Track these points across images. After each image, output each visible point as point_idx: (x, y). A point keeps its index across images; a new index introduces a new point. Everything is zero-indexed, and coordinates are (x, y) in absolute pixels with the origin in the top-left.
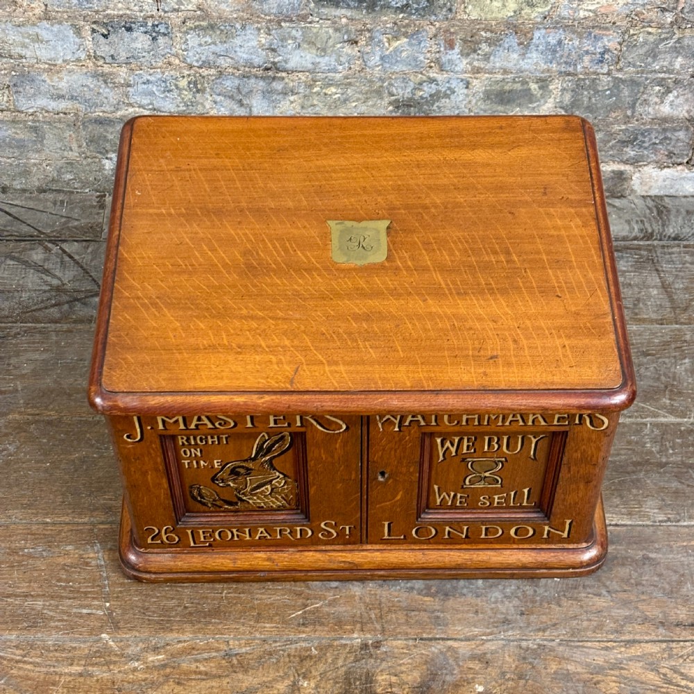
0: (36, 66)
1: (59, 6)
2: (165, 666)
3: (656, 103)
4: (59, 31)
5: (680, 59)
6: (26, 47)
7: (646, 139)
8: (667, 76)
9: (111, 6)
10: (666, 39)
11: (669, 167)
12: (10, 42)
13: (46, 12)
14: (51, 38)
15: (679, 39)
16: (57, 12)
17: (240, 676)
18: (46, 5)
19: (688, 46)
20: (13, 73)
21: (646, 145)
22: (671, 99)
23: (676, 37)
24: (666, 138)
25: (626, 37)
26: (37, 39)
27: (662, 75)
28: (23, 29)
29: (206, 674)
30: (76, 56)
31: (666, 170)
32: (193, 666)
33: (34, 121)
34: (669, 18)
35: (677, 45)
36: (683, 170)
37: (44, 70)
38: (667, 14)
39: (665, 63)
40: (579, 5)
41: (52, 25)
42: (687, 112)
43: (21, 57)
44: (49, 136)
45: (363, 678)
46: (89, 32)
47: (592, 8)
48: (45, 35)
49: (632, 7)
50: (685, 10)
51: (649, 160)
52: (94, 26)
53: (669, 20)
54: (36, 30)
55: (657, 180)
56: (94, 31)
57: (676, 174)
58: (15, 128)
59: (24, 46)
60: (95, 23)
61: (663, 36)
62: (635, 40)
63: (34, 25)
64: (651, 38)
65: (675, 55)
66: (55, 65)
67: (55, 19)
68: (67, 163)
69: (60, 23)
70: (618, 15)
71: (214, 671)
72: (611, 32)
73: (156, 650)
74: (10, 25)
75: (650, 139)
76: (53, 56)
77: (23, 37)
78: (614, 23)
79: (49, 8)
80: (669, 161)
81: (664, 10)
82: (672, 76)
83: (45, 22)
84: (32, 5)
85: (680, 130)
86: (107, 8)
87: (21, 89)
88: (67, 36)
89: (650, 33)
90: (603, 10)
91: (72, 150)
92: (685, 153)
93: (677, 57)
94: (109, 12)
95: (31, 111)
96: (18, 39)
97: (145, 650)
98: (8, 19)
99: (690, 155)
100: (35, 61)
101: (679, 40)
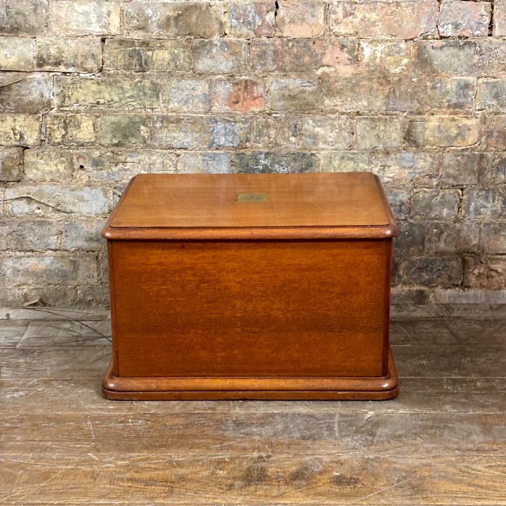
0: (79, 218)
1: (96, 178)
2: (129, 466)
3: (436, 241)
4: (95, 194)
5: (445, 210)
6: (75, 205)
7: (434, 267)
8: (439, 221)
9: (125, 177)
10: (436, 196)
11: (450, 288)
12: (67, 202)
13: (89, 182)
14: (90, 198)
15: (443, 195)
16: (95, 182)
17: (178, 469)
18: (89, 177)
19: (449, 200)
20: (66, 223)
21: (435, 270)
22: (445, 238)
23: (441, 194)
24: (445, 266)
25: (412, 194)
26: (82, 200)
27: (436, 221)
28: (74, 193)
29: (155, 468)
30: (103, 210)
31: (449, 290)
32: (147, 466)
33: (74, 257)
34: (435, 182)
35: (443, 200)
36: (459, 290)
37: (84, 221)
38: (434, 180)
39: (437, 213)
40: (383, 174)
41: (91, 190)
42: (456, 247)
43: (72, 212)
44: (81, 267)
45: (259, 470)
46: (112, 194)
47: (391, 175)
48: (86, 196)
49: (413, 175)
50: (443, 176)
51: (438, 282)
52: (114, 190)
53: (435, 183)
54: (82, 193)
55: (445, 298)
56: (114, 193)
57: (456, 293)
58: (62, 262)
59: (74, 204)
60: (115, 188)
61: (434, 194)
62: (417, 197)
63: (81, 189)
64: (427, 195)
65: (442, 207)
66: (90, 217)
67: (93, 185)
68: (90, 288)
69: (96, 188)
70: (406, 180)
71: (161, 468)
72: (403, 191)
73: (123, 459)
74: (68, 190)
75: (436, 267)
76: (90, 211)
77: (74, 198)
78: (404, 185)
79: (91, 179)
80: (450, 283)
81: (431, 177)
82: (442, 222)
83: (88, 187)
84: (82, 177)
85: (453, 260)
86: (123, 179)
87: (68, 234)
88: (99, 197)
89: (425, 192)
90: (397, 177)
91: (93, 277)
92: (459, 277)
93: (443, 209)
94: (124, 181)
95: (73, 249)
96: (72, 199)
97: (117, 459)
98: (68, 186)
99: (462, 278)
100: (79, 214)
101: (443, 197)
